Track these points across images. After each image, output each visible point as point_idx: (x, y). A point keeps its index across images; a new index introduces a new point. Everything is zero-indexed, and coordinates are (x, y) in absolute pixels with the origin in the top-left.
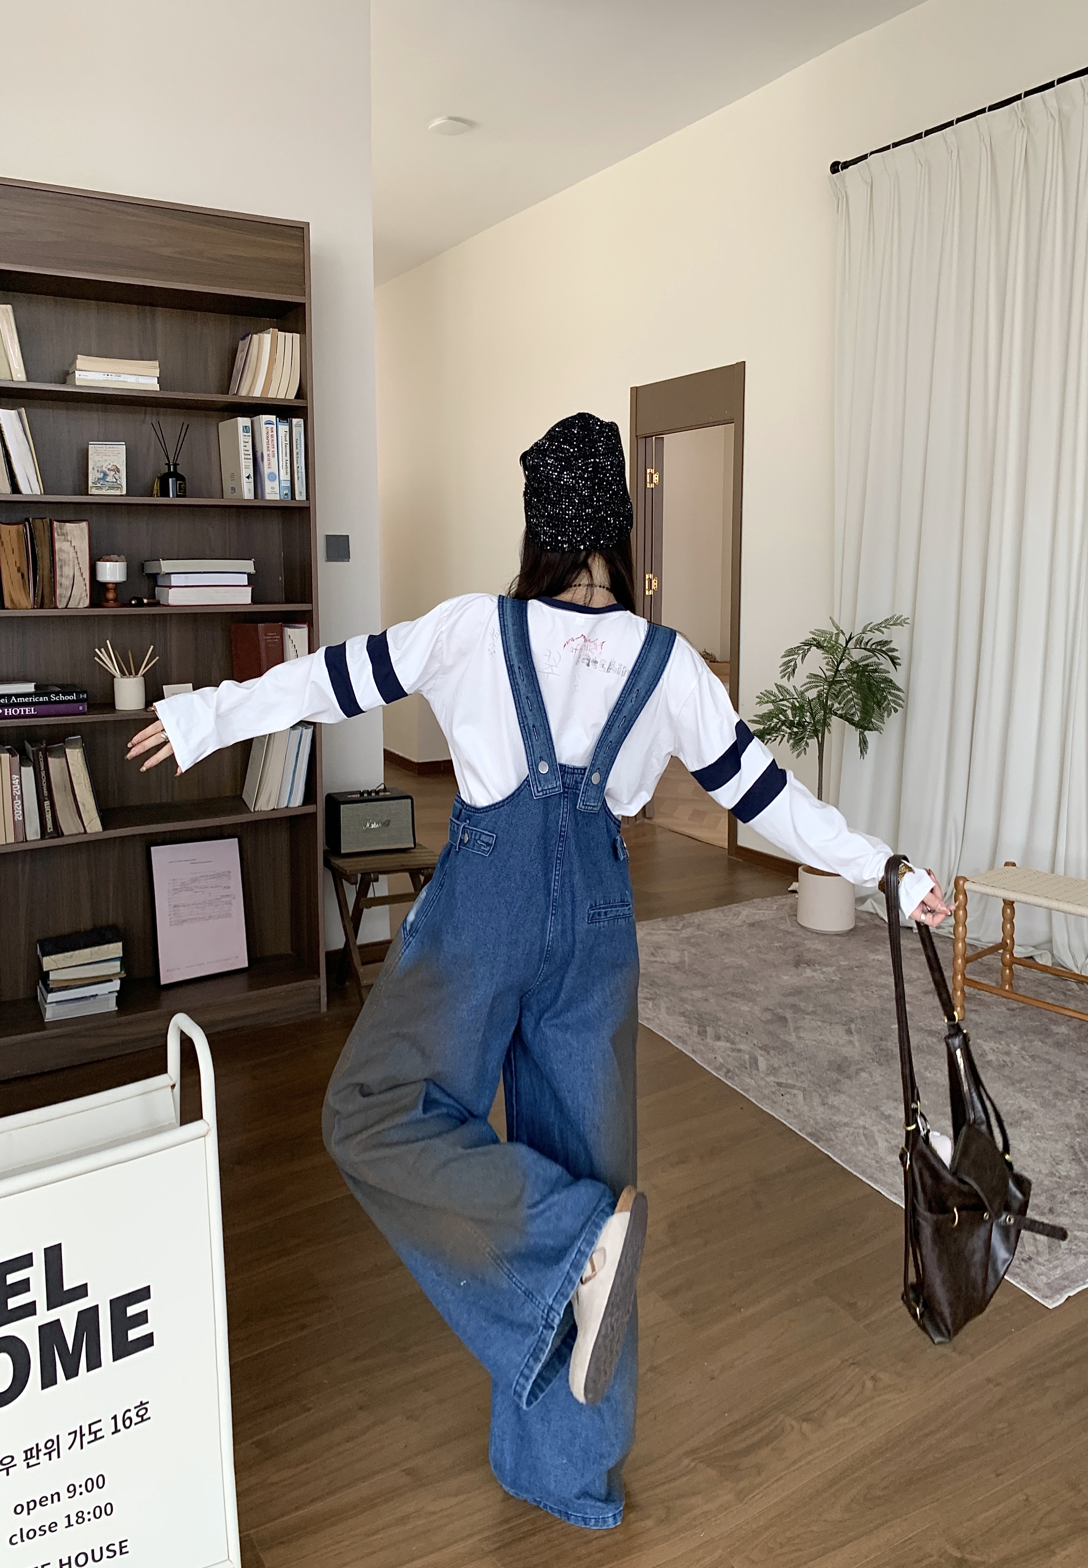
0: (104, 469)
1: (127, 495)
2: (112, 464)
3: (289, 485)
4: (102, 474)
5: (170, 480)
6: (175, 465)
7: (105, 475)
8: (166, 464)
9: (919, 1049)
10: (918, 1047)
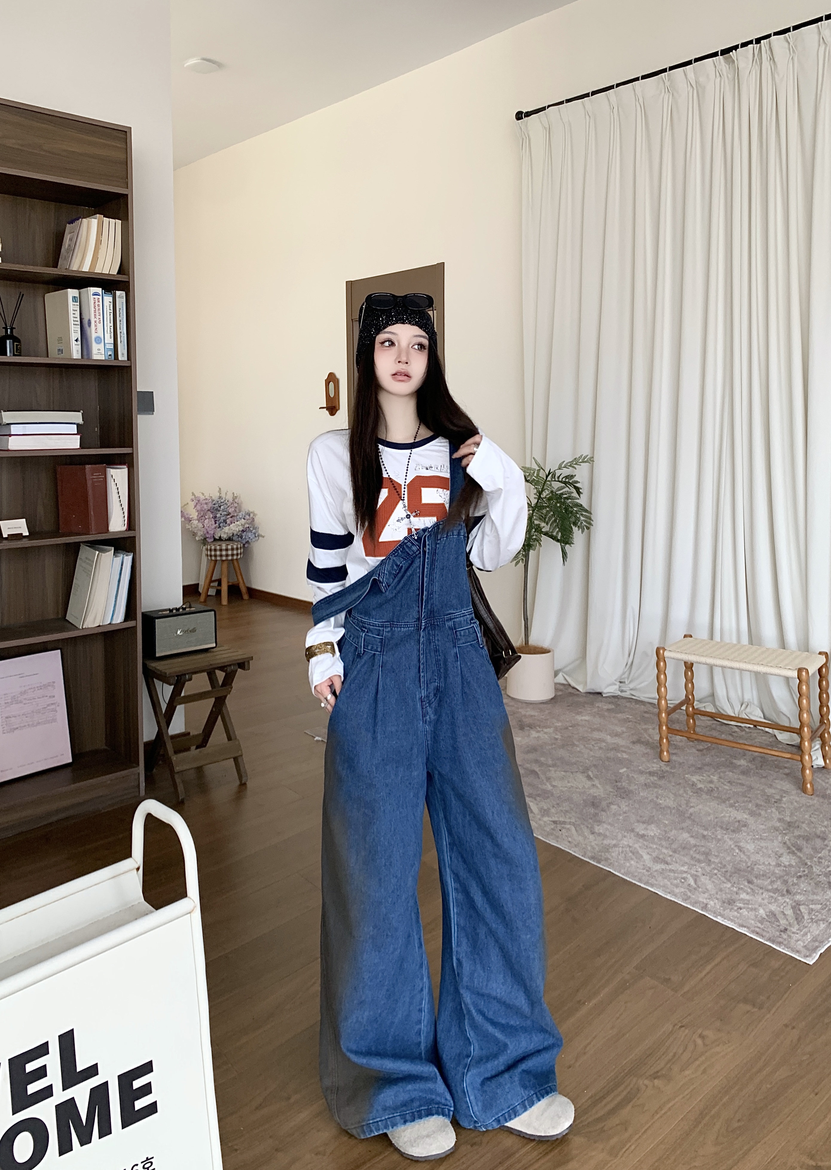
3: (112, 347)
9: (646, 785)
10: (645, 784)
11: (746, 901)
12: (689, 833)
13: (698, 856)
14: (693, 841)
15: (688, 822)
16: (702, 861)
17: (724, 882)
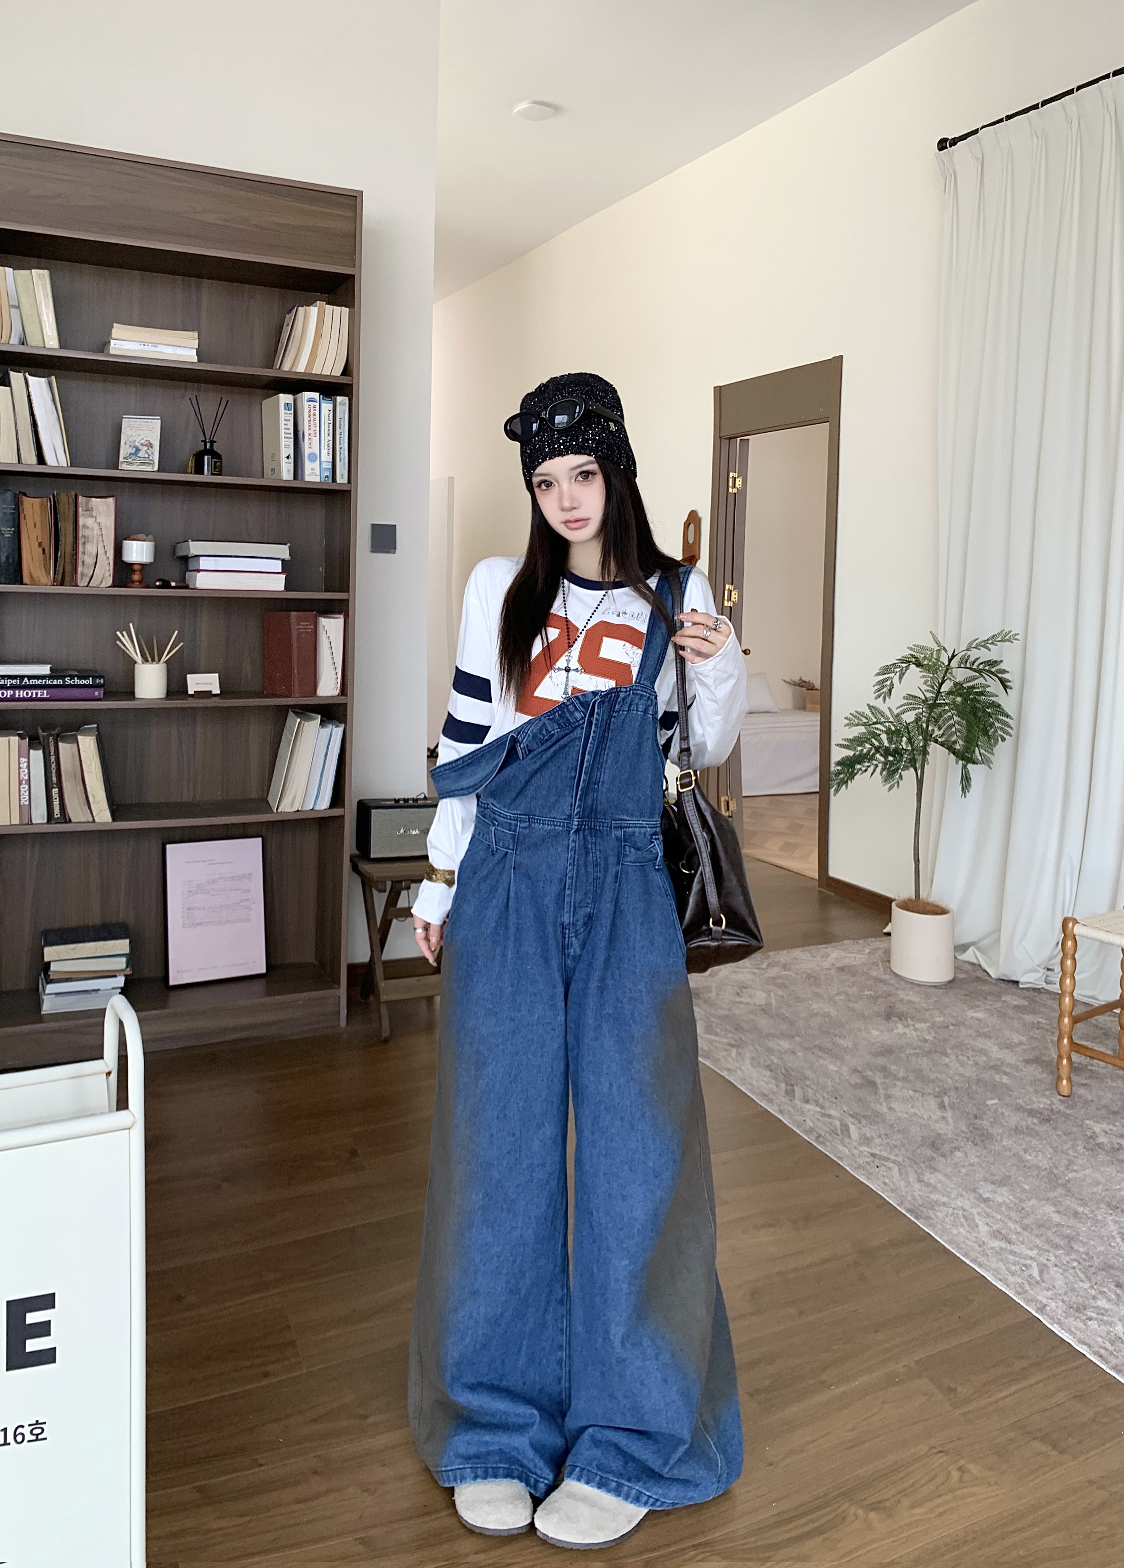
0: (137, 444)
1: (159, 470)
2: (145, 439)
3: (330, 467)
4: (134, 449)
5: (206, 457)
6: (212, 442)
7: (138, 450)
8: (202, 441)
9: (1017, 1130)
10: (1016, 1128)
11: (1102, 1311)
12: (1055, 1205)
13: (1057, 1240)
14: (1056, 1218)
15: (1060, 1191)
16: (1061, 1247)
17: (1082, 1281)
